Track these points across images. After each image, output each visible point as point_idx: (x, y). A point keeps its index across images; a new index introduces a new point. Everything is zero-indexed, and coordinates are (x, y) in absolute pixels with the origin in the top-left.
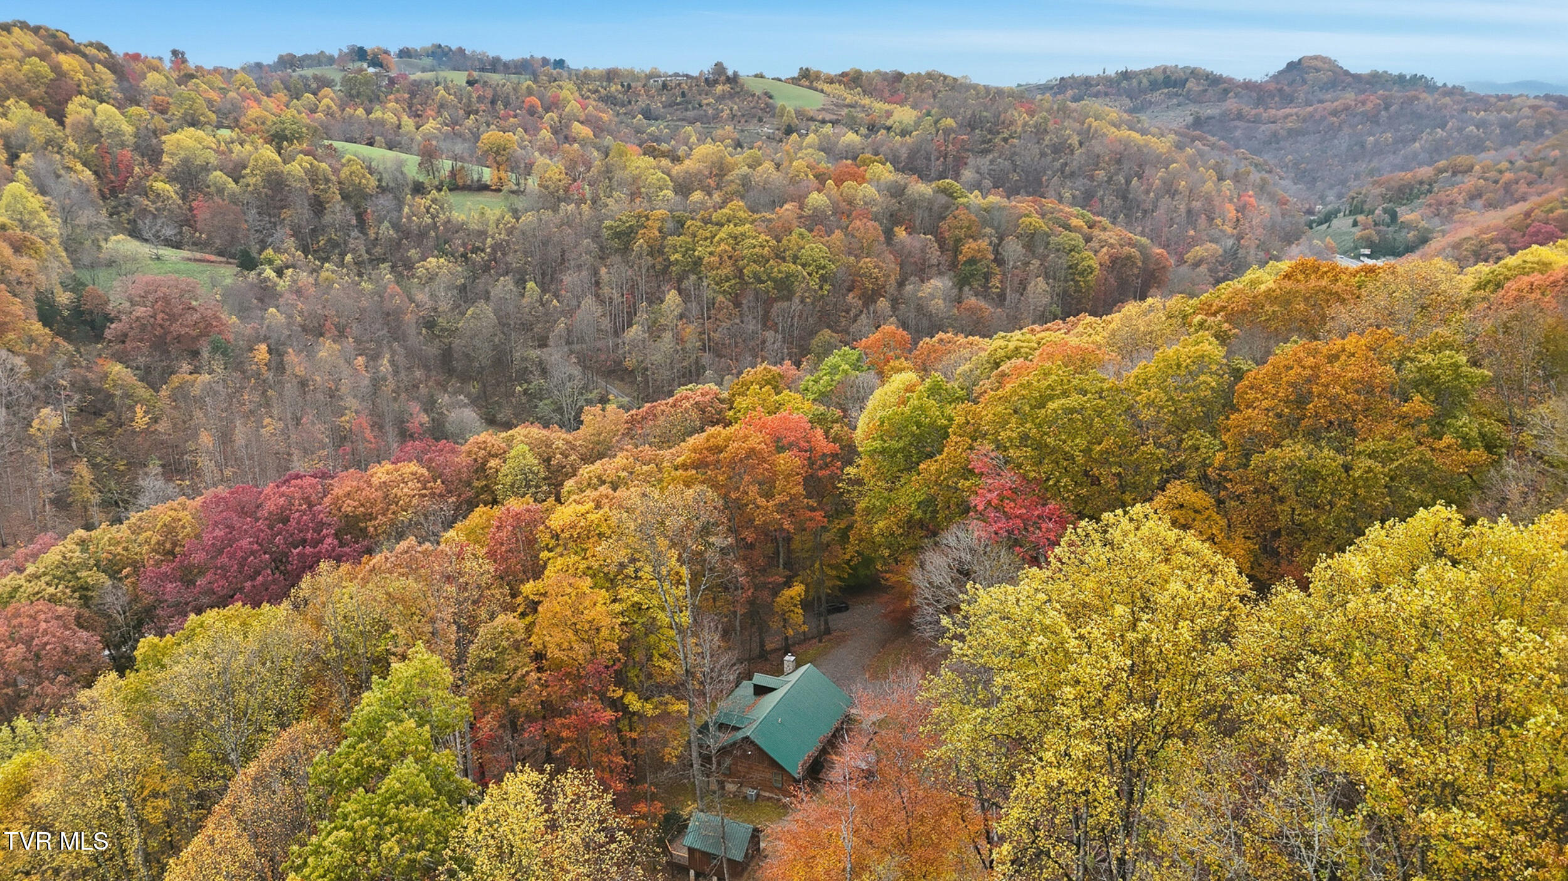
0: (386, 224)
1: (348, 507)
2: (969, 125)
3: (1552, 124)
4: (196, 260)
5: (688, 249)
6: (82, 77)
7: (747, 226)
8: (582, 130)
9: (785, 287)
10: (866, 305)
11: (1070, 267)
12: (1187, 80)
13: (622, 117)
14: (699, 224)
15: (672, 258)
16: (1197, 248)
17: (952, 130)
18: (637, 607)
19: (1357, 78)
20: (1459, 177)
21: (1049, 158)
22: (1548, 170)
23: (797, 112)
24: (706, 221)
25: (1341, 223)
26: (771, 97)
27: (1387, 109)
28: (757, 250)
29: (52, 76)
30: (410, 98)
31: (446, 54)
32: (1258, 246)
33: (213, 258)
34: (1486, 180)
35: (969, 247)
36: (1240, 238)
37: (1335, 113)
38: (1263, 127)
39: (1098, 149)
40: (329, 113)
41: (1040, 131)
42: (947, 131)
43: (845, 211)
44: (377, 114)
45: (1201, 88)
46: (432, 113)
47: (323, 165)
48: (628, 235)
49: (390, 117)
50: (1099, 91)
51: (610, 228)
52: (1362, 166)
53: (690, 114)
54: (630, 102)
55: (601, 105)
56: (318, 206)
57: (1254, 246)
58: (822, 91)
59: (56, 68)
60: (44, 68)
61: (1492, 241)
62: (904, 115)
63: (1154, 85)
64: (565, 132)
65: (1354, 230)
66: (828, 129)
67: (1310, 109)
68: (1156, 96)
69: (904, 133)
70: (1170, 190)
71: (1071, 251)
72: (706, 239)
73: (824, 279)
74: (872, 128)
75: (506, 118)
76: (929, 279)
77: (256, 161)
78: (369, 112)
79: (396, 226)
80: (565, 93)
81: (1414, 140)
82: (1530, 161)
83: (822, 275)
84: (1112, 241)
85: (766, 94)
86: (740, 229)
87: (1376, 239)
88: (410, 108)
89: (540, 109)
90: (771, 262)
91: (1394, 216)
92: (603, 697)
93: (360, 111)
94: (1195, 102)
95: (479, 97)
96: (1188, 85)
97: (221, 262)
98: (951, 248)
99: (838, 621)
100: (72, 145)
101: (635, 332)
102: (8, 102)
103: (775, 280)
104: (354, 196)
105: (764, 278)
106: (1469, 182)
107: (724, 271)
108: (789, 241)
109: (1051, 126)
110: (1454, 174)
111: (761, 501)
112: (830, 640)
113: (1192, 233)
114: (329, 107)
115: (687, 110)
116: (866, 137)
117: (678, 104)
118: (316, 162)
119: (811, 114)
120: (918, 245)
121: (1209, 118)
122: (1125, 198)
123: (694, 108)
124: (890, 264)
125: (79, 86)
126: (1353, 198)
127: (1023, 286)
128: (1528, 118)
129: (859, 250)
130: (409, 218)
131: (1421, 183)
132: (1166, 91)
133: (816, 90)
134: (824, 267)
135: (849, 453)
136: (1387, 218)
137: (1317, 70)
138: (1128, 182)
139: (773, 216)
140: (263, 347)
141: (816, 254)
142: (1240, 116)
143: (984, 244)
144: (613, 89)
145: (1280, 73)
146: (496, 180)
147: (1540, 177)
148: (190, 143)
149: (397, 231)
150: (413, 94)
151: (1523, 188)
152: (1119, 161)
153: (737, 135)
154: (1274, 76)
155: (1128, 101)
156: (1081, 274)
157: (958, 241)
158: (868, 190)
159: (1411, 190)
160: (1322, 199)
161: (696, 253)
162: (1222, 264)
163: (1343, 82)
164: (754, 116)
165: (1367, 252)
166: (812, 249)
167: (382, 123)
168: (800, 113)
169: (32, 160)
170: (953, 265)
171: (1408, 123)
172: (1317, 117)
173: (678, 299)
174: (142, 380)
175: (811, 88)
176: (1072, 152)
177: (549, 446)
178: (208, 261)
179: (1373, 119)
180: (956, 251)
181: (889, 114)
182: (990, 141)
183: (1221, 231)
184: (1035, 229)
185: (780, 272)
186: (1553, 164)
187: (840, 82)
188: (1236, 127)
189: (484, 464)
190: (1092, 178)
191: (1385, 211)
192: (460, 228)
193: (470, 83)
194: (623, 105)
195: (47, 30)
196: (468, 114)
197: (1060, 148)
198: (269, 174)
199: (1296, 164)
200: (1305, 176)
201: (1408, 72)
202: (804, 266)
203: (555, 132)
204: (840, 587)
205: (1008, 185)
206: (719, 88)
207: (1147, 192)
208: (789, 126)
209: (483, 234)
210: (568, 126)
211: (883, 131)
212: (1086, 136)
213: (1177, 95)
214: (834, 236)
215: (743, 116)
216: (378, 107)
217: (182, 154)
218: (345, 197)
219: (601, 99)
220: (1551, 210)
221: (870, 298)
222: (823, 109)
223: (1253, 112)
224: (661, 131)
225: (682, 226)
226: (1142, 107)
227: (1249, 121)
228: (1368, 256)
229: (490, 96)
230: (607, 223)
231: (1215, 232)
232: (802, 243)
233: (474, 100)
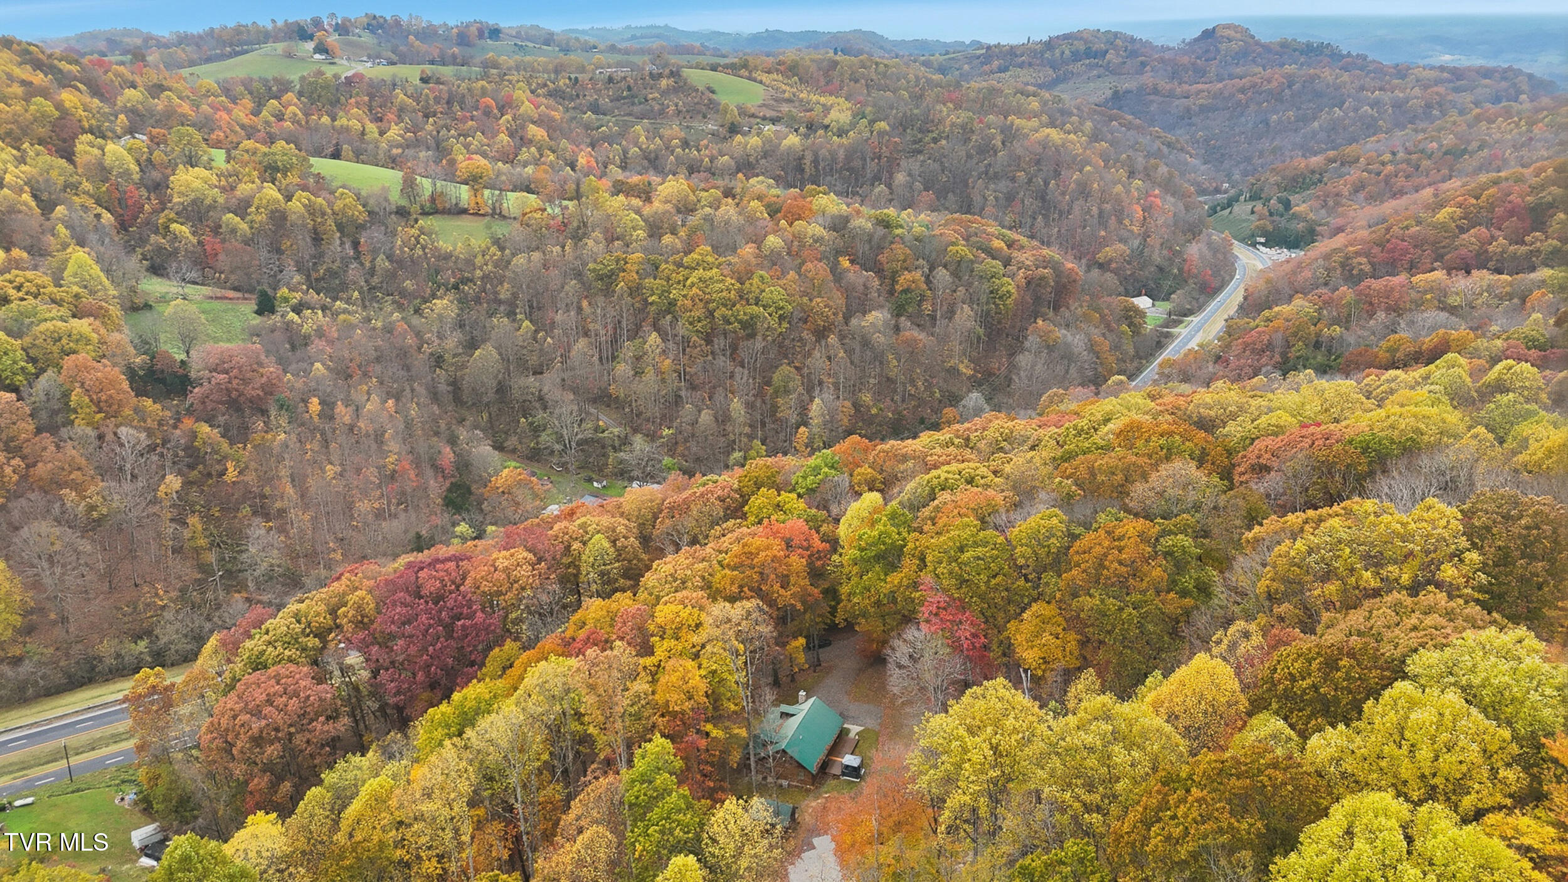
0: (382, 256)
1: (485, 586)
2: (901, 124)
3: (1440, 105)
4: (217, 298)
5: (663, 291)
6: (83, 114)
7: (715, 270)
8: (535, 131)
9: (749, 327)
10: (818, 341)
11: (992, 292)
12: (1106, 52)
13: (572, 114)
14: (671, 267)
15: (650, 300)
16: (1107, 249)
17: (887, 133)
18: (714, 672)
19: (1267, 48)
20: (1344, 170)
21: (975, 161)
22: (1426, 163)
23: (739, 108)
24: (679, 265)
25: (1241, 209)
26: (713, 92)
27: (1290, 87)
28: (724, 294)
29: (57, 114)
30: (370, 101)
31: (381, 26)
32: (1162, 245)
33: (231, 294)
34: (1369, 172)
35: (905, 278)
36: (1146, 236)
37: (1242, 91)
38: (1177, 102)
39: (1019, 151)
40: (295, 121)
41: (966, 131)
42: (881, 134)
43: (796, 250)
44: (343, 121)
45: (1120, 60)
46: (392, 116)
47: (320, 200)
48: (610, 277)
49: (355, 124)
50: (1023, 62)
51: (594, 270)
52: (1265, 144)
53: (637, 109)
54: (578, 96)
55: (551, 102)
56: (317, 238)
57: (1158, 246)
58: (761, 82)
59: (59, 106)
60: (48, 107)
61: (1357, 254)
62: (840, 113)
63: (1076, 57)
64: (520, 132)
65: (1253, 218)
66: (769, 129)
67: (1220, 85)
68: (1078, 67)
69: (841, 133)
70: (1084, 191)
71: (992, 277)
72: (679, 282)
73: (781, 318)
74: (811, 127)
75: (464, 120)
76: (870, 311)
77: (261, 199)
78: (334, 119)
79: (390, 257)
80: (518, 94)
81: (1315, 119)
82: (1410, 154)
83: (781, 316)
84: (1028, 263)
85: (708, 88)
86: (709, 274)
87: (1270, 228)
88: (370, 110)
89: (496, 111)
90: (738, 306)
91: (1287, 205)
92: (698, 731)
93: (326, 119)
94: (1113, 73)
95: (435, 98)
96: (1108, 56)
97: (238, 299)
98: (889, 278)
99: (825, 654)
100: (87, 185)
101: (623, 369)
102: (24, 146)
103: (740, 322)
104: (349, 229)
105: (733, 319)
106: (1354, 174)
107: (698, 313)
108: (751, 284)
109: (977, 126)
110: (1343, 164)
111: (782, 591)
112: (821, 671)
113: (1103, 233)
114: (295, 115)
115: (633, 104)
116: (806, 136)
117: (624, 98)
118: (313, 198)
119: (753, 110)
120: (861, 281)
121: (1128, 92)
122: (1043, 198)
123: (640, 103)
124: (839, 300)
125: (80, 121)
126: (1253, 184)
127: (951, 313)
128: (1418, 98)
129: (812, 290)
130: (401, 249)
131: (1313, 172)
132: (1087, 61)
133: (755, 80)
134: (782, 308)
135: (834, 544)
136: (1281, 207)
137: (1230, 40)
138: (1046, 184)
139: (736, 259)
140: (315, 400)
141: (776, 297)
142: (1155, 91)
143: (918, 275)
144: (561, 83)
145: (1196, 40)
146: (473, 205)
147: (1417, 170)
148: (197, 184)
149: (391, 261)
150: (372, 97)
151: (1400, 182)
152: (1038, 162)
153: (683, 134)
154: (1190, 43)
155: (1051, 72)
156: (1001, 298)
157: (894, 275)
158: (815, 229)
159: (1304, 179)
160: (1229, 176)
161: (671, 296)
162: (1129, 263)
163: (1254, 51)
164: (699, 112)
165: (1262, 240)
166: (772, 292)
167: (347, 129)
168: (743, 112)
169: (66, 212)
170: (891, 292)
171: (1310, 101)
172: (1226, 94)
173: (659, 340)
174: (222, 436)
175: (750, 79)
176: (996, 153)
177: (614, 531)
178: (226, 298)
179: (1277, 96)
180: (894, 281)
181: (827, 109)
182: (920, 140)
183: (1129, 231)
184: (962, 257)
185: (745, 314)
186: (1430, 157)
187: (777, 70)
188: (1152, 102)
189: (569, 546)
190: (1013, 179)
191: (1280, 200)
192: (447, 257)
193: (424, 80)
194: (572, 99)
195: (19, 43)
196: (426, 116)
197: (986, 149)
198: (272, 212)
199: (1207, 141)
200: (1214, 155)
201: (1315, 41)
202: (765, 307)
203: (511, 135)
204: (824, 629)
205: (937, 186)
206: (664, 82)
207: (1063, 194)
208: (732, 124)
209: (470, 262)
210: (523, 127)
211: (821, 132)
212: (1010, 135)
213: (1097, 65)
214: (789, 277)
215: (688, 111)
216: (341, 114)
217: (193, 196)
218: (340, 227)
219: (550, 94)
220: (1407, 228)
221: (821, 334)
222: (764, 105)
223: (1168, 87)
224: (610, 129)
225: (657, 268)
226: (1064, 79)
227: (1164, 96)
228: (1263, 244)
229: (446, 96)
230: (591, 266)
231: (1125, 234)
232: (762, 287)
233: (431, 102)
